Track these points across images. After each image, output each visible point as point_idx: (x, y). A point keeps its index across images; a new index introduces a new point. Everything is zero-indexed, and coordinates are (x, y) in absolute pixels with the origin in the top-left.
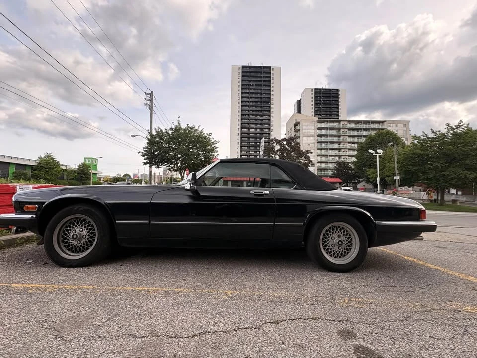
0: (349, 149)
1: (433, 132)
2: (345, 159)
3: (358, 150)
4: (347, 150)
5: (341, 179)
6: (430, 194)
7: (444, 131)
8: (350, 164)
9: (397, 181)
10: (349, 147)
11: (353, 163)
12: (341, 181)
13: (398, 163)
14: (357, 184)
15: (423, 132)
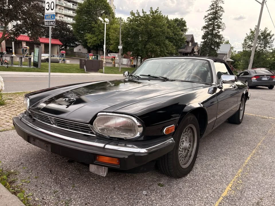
0: (65, 8)
1: (143, 12)
2: (61, 19)
3: (78, 12)
4: (63, 8)
5: (61, 41)
6: (132, 61)
7: (148, 13)
8: (69, 25)
9: (120, 50)
10: (64, 5)
11: (72, 24)
12: (60, 43)
13: (122, 34)
14: (73, 47)
15: (137, 11)
